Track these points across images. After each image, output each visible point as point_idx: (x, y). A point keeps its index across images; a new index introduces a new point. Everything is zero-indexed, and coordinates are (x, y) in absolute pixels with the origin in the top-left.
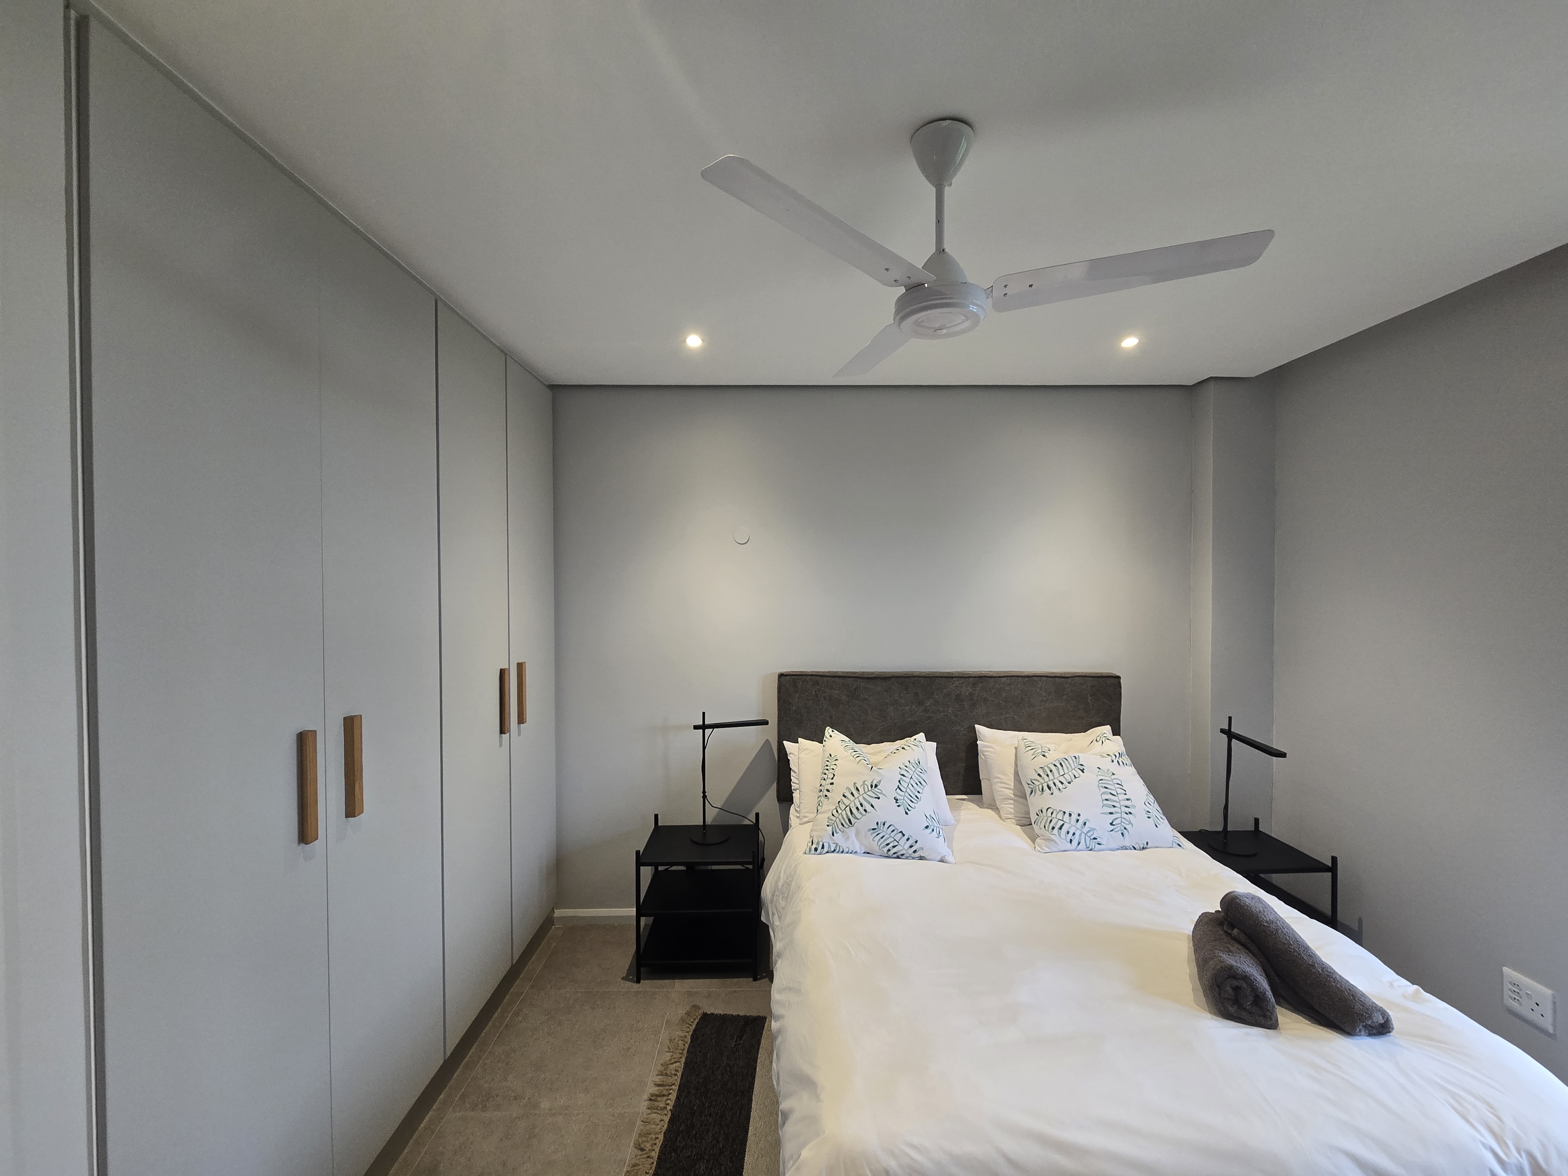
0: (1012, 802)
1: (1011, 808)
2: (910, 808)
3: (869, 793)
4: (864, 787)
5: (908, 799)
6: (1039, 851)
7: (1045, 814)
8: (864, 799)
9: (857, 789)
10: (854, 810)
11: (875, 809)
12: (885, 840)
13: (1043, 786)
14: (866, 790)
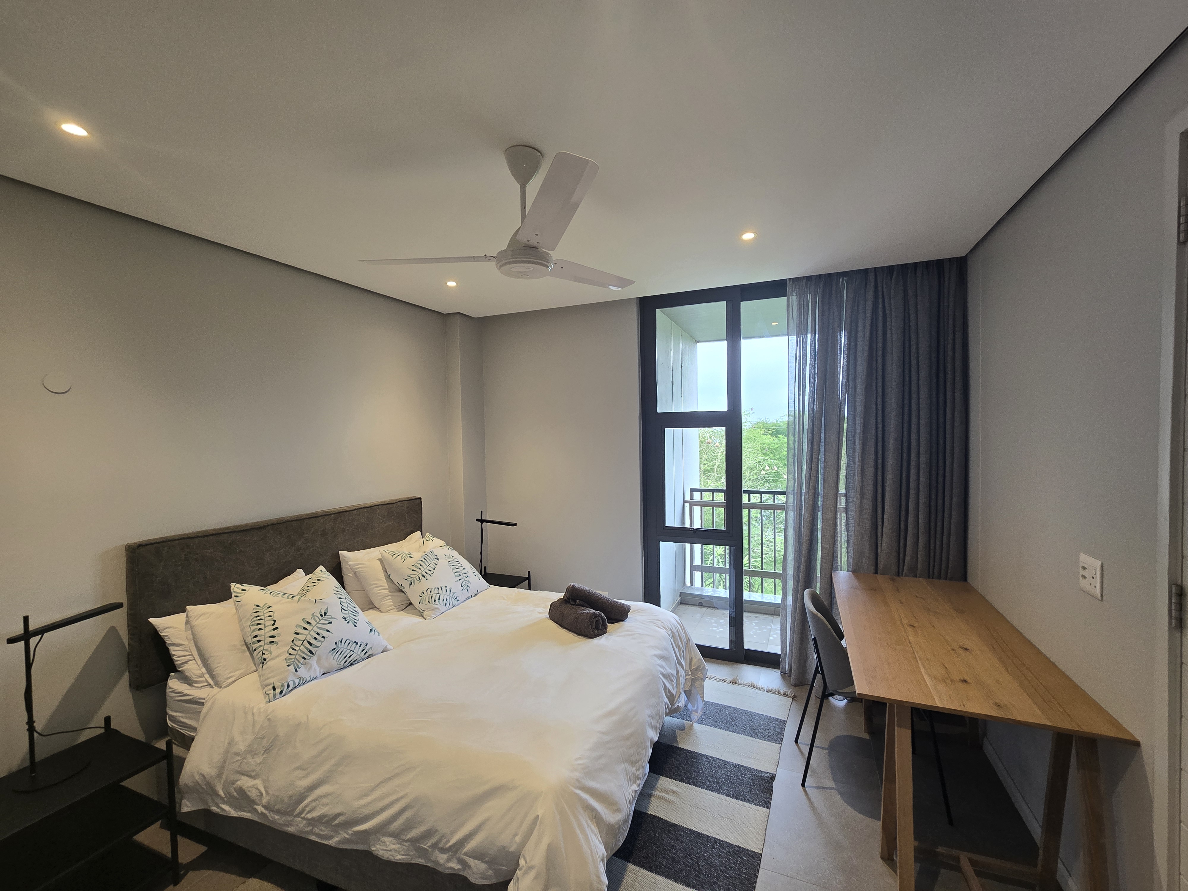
0: (390, 597)
1: (391, 602)
2: (356, 621)
3: (321, 622)
4: (314, 619)
5: (352, 614)
6: (430, 619)
7: (426, 594)
8: (319, 628)
9: (308, 623)
10: (313, 641)
11: (331, 633)
12: (343, 654)
13: (419, 577)
14: (318, 620)
